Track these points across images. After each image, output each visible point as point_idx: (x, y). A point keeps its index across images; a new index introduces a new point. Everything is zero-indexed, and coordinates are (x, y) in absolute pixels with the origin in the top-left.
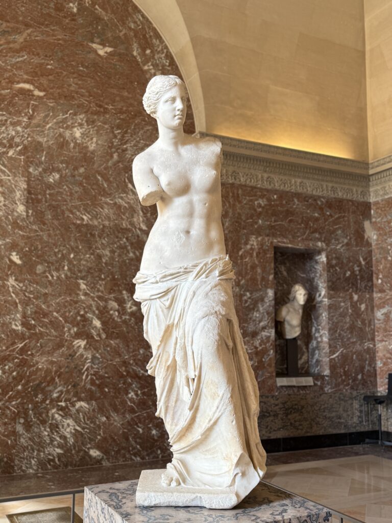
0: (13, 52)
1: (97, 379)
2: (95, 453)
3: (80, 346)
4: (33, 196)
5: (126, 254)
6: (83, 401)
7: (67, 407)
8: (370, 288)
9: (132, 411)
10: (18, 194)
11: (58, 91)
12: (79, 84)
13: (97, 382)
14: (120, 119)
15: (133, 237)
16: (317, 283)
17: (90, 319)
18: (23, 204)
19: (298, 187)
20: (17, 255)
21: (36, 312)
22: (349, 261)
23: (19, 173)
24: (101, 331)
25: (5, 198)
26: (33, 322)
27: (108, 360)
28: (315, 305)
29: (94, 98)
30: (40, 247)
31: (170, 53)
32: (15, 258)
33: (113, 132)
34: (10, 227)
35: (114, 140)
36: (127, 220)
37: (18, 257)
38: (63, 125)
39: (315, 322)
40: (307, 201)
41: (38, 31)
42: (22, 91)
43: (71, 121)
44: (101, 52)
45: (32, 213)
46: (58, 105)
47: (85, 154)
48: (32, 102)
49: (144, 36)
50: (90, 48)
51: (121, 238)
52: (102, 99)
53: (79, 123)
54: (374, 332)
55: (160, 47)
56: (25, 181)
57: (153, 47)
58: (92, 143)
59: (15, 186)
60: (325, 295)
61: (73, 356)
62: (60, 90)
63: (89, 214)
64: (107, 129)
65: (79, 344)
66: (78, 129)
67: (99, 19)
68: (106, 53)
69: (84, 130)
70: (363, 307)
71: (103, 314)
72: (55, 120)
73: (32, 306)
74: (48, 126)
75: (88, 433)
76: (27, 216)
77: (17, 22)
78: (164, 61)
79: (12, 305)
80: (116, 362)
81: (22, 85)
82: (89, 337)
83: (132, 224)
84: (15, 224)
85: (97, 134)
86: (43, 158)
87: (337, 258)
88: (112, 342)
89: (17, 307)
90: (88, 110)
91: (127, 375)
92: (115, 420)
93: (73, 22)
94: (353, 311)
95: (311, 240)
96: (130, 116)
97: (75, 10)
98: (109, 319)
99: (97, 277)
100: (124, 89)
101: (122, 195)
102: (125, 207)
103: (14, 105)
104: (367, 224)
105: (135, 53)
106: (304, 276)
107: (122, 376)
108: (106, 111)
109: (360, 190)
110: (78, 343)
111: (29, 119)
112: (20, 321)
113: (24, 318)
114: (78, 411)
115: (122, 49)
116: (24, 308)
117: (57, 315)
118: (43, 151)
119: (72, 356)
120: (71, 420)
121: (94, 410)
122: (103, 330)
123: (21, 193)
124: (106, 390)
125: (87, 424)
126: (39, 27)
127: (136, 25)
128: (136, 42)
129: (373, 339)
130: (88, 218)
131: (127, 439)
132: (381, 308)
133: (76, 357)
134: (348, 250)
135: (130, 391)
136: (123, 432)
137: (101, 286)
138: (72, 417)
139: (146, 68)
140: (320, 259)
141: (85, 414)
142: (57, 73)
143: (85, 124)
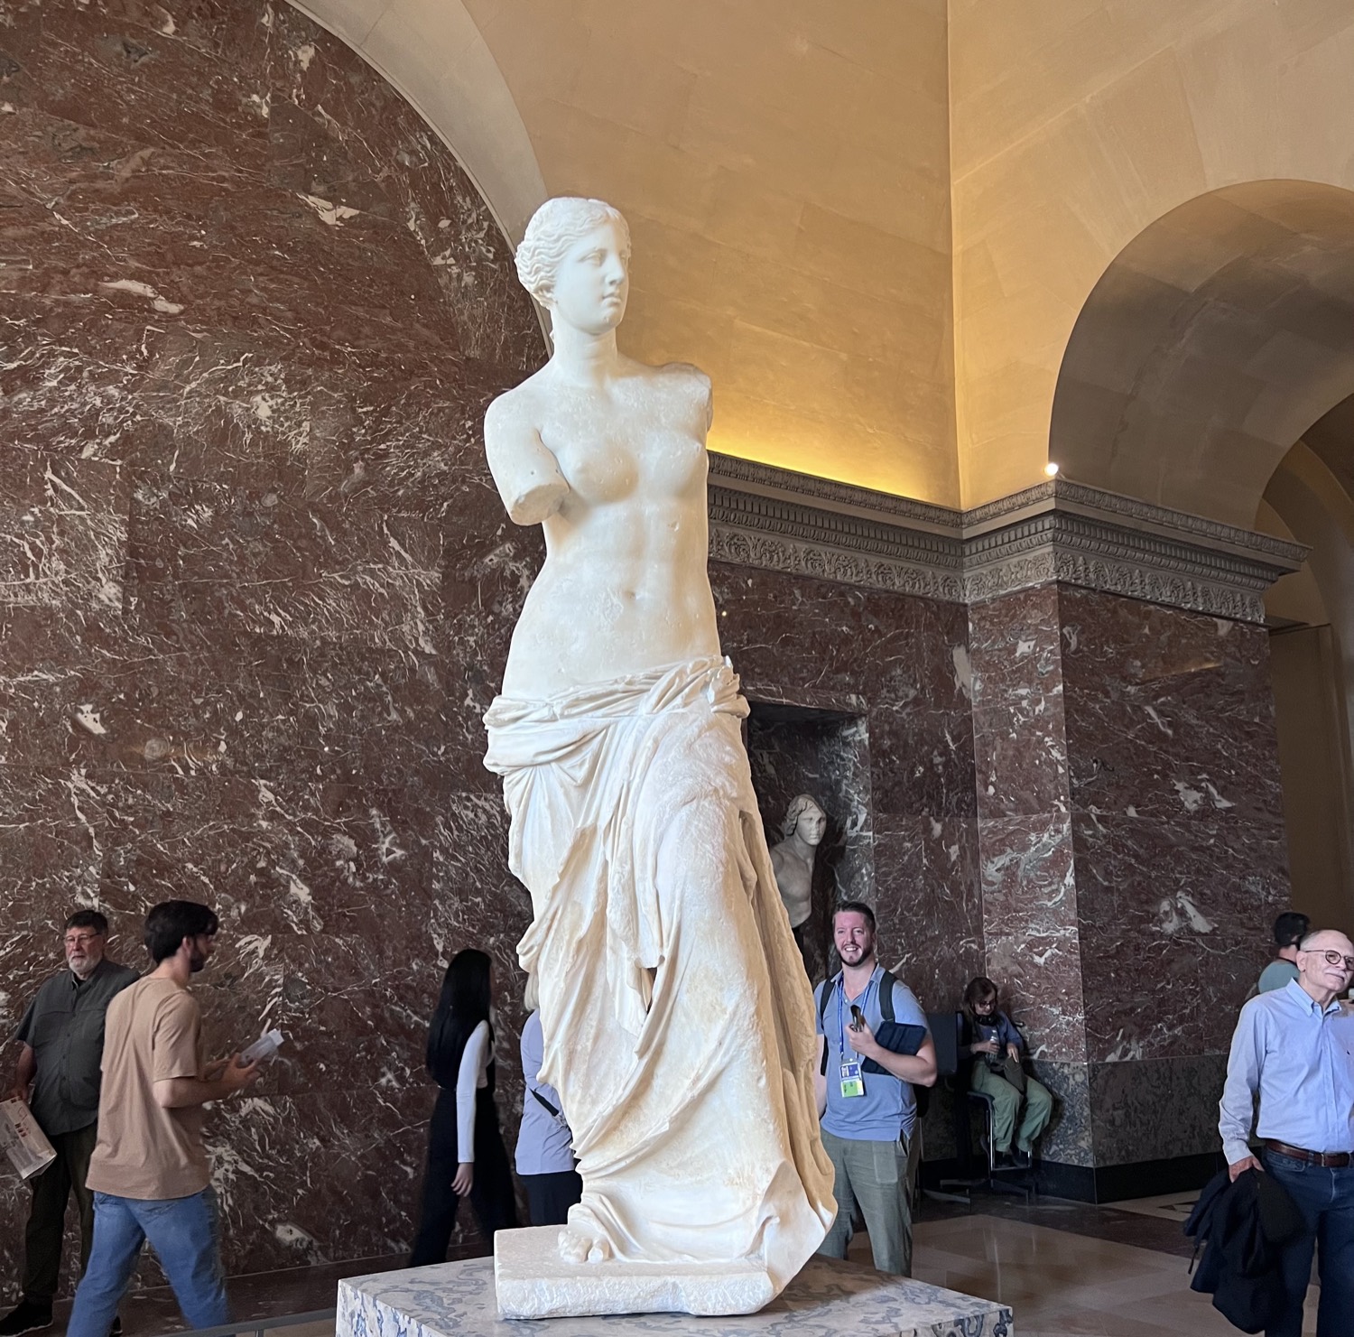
0: (102, 201)
1: (296, 1038)
2: (288, 1234)
3: (254, 951)
4: (142, 561)
5: (380, 714)
6: (260, 1097)
7: (217, 1110)
8: (969, 808)
9: (388, 1121)
10: (103, 555)
11: (217, 303)
12: (272, 290)
13: (298, 1046)
14: (371, 379)
15: (398, 672)
16: (847, 792)
17: (284, 882)
18: (115, 581)
19: (803, 563)
20: (92, 712)
21: (139, 862)
22: (922, 742)
23: (109, 504)
24: (311, 913)
25: (68, 564)
26: (132, 888)
27: (326, 990)
28: (843, 848)
29: (308, 325)
30: (155, 691)
31: (498, 230)
32: (90, 719)
33: (353, 410)
34: (78, 638)
35: (355, 430)
36: (385, 629)
37: (97, 716)
38: (226, 388)
39: (844, 891)
40: (824, 597)
41: (170, 155)
42: (124, 298)
43: (247, 380)
44: (328, 218)
45: (138, 605)
46: (217, 338)
47: (281, 461)
48: (149, 327)
49: (436, 186)
50: (301, 206)
51: (368, 674)
52: (328, 328)
53: (267, 383)
54: (981, 913)
55: (474, 215)
56: (123, 522)
57: (457, 214)
58: (300, 434)
59: (97, 534)
60: (866, 820)
61: (235, 979)
62: (223, 303)
63: (286, 611)
64: (340, 402)
65: (252, 947)
66: (264, 399)
67: (323, 137)
68: (340, 219)
69: (280, 401)
70: (954, 851)
71: (317, 868)
72: (205, 375)
73: (129, 846)
74: (188, 389)
75: (273, 1181)
76: (126, 611)
77: (117, 128)
78: (484, 250)
79: (77, 843)
80: (349, 993)
81: (123, 284)
82: (278, 928)
83: (398, 639)
84: (92, 632)
85: (312, 412)
86: (172, 468)
87: (893, 734)
88: (337, 940)
89: (90, 846)
90: (293, 352)
91: (377, 1027)
92: (343, 1147)
93: (260, 141)
94: (930, 861)
95: (833, 688)
96: (396, 373)
97: (265, 111)
98: (334, 882)
99: (303, 771)
100: (384, 307)
101: (372, 566)
102: (382, 594)
103: (100, 335)
104: (959, 655)
105: (412, 225)
106: (817, 776)
107: (362, 1030)
108: (338, 358)
109: (941, 575)
110: (250, 943)
111: (139, 368)
112: (96, 885)
113: (109, 877)
114: (246, 1122)
115: (379, 212)
116: (109, 852)
117: (195, 870)
118: (173, 447)
119: (232, 977)
120: (228, 1147)
121: (287, 1120)
122: (317, 909)
123: (110, 551)
124: (322, 1066)
125: (269, 1157)
126: (173, 146)
127: (414, 159)
128: (414, 200)
129: (978, 931)
130: (285, 620)
131: (375, 1195)
132: (995, 855)
133: (242, 980)
134: (918, 714)
135: (384, 1069)
136: (366, 1176)
137: (314, 794)
138: (229, 1139)
139: (438, 261)
140: (853, 735)
141: (264, 1130)
142: (216, 259)
143: (283, 388)
